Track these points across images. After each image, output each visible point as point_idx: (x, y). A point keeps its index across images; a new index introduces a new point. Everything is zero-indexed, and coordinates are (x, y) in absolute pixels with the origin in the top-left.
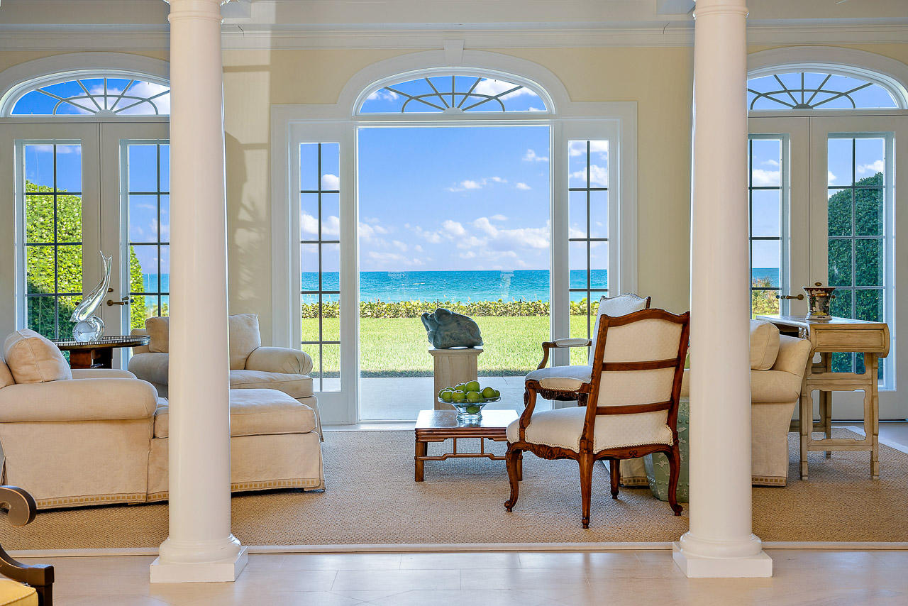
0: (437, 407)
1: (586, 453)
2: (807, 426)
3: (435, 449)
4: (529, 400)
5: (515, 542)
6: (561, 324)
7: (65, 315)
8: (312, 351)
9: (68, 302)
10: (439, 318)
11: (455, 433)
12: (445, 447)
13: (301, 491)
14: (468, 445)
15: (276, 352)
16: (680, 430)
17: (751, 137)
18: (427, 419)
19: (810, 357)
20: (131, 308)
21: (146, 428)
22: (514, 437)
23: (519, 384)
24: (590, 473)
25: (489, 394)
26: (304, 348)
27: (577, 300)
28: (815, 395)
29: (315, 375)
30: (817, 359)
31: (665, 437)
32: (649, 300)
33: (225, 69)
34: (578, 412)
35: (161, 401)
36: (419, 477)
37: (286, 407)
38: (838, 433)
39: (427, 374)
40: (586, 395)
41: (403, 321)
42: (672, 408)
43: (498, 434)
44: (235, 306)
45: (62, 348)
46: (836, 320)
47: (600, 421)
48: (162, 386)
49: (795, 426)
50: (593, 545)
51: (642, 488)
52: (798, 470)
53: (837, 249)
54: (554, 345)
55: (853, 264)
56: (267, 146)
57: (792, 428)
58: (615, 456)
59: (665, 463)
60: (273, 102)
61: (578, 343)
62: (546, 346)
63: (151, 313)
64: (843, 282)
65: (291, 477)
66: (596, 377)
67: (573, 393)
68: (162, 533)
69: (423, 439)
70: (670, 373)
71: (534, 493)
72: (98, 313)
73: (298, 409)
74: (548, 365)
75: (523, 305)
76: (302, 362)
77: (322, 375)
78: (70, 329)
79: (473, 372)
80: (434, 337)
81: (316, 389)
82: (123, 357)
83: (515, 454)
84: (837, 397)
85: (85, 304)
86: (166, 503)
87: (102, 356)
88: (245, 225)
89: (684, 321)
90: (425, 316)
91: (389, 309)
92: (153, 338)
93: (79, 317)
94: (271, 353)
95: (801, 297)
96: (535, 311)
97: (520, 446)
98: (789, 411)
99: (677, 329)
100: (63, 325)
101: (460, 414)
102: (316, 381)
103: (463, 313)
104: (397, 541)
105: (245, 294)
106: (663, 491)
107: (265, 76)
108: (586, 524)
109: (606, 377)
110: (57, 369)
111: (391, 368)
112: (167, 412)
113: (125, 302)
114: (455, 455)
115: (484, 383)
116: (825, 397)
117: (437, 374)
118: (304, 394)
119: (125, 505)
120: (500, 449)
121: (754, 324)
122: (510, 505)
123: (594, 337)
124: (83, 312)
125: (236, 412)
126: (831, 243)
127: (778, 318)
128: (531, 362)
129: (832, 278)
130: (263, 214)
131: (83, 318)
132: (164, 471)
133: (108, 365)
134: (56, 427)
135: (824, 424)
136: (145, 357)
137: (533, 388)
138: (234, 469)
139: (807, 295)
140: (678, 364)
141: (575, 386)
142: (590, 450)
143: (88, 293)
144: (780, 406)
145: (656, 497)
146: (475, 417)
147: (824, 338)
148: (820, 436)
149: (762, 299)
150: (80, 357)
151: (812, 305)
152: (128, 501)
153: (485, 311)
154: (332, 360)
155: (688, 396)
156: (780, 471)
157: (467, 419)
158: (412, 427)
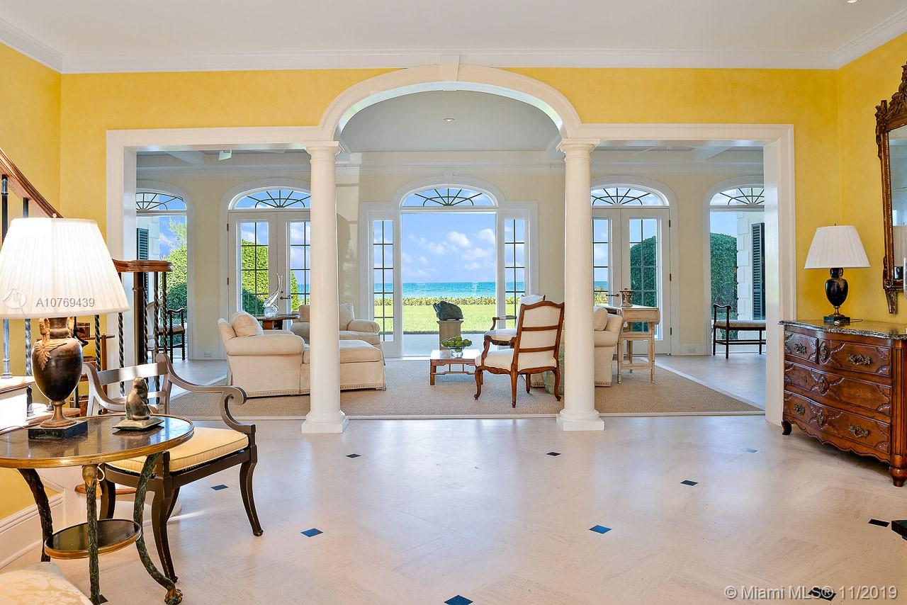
0: (441, 348)
1: (514, 371)
2: (621, 357)
3: (440, 369)
4: (486, 345)
5: (479, 414)
6: (501, 308)
7: (260, 304)
8: (379, 322)
9: (262, 298)
10: (441, 305)
11: (450, 362)
12: (445, 368)
13: (374, 389)
14: (456, 367)
15: (362, 322)
16: (559, 360)
17: (593, 218)
18: (436, 355)
19: (622, 324)
20: (292, 300)
21: (299, 359)
22: (479, 363)
23: (481, 338)
24: (516, 381)
25: (466, 342)
26: (376, 321)
27: (510, 297)
28: (625, 343)
29: (380, 333)
30: (626, 325)
31: (553, 363)
32: (545, 296)
33: (337, 186)
34: (510, 351)
35: (306, 345)
36: (432, 383)
37: (368, 349)
38: (635, 360)
39: (436, 333)
40: (514, 343)
41: (424, 307)
42: (556, 349)
43: (471, 362)
44: (342, 300)
45: (259, 320)
46: (635, 306)
47: (521, 355)
48: (307, 338)
49: (615, 357)
50: (517, 416)
51: (541, 388)
52: (617, 378)
53: (635, 272)
54: (498, 319)
55: (642, 279)
56: (357, 222)
57: (614, 359)
58: (528, 373)
59: (553, 376)
60: (361, 201)
61: (509, 317)
62: (494, 319)
63: (301, 303)
64: (637, 288)
65: (369, 383)
66: (519, 334)
67: (508, 342)
68: (307, 409)
69: (434, 365)
70: (555, 331)
71: (488, 391)
72: (276, 303)
73: (372, 349)
74: (496, 328)
75: (483, 299)
76: (374, 327)
77: (384, 333)
78: (263, 311)
79: (458, 332)
80: (439, 315)
81: (382, 340)
82: (288, 324)
83: (479, 371)
84: (635, 343)
85: (270, 299)
86: (309, 395)
87: (278, 324)
88: (348, 261)
89: (562, 307)
90: (435, 304)
91: (417, 301)
92: (302, 315)
93: (266, 305)
94: (359, 322)
95: (618, 295)
96: (488, 302)
97: (481, 368)
98: (613, 351)
99: (559, 311)
100: (259, 309)
101: (453, 352)
102: (382, 336)
103: (454, 303)
104: (422, 414)
105: (346, 294)
106: (551, 389)
107: (357, 188)
108: (514, 406)
109: (524, 333)
110: (256, 330)
111: (418, 330)
112: (309, 351)
113: (289, 298)
114: (450, 372)
115: (464, 337)
116: (629, 344)
117: (441, 333)
118: (375, 343)
119: (289, 396)
120: (472, 369)
121: (596, 308)
122: (477, 397)
123: (518, 315)
124: (269, 302)
125: (343, 351)
126: (632, 269)
127: (607, 306)
128: (487, 327)
129: (633, 286)
130: (355, 256)
131: (269, 305)
132: (308, 379)
133: (281, 328)
134: (256, 357)
135: (629, 356)
136: (299, 324)
137: (488, 339)
138: (341, 379)
139: (621, 294)
140: (559, 328)
141: (509, 339)
142: (516, 370)
143: (272, 293)
144: (608, 348)
145: (548, 392)
146: (460, 353)
147: (629, 315)
148: (628, 362)
149: (599, 297)
150: (267, 324)
151: (623, 299)
152: (291, 394)
153: (465, 302)
154: (389, 326)
155: (564, 343)
156: (608, 379)
157: (456, 354)
158: (429, 359)
